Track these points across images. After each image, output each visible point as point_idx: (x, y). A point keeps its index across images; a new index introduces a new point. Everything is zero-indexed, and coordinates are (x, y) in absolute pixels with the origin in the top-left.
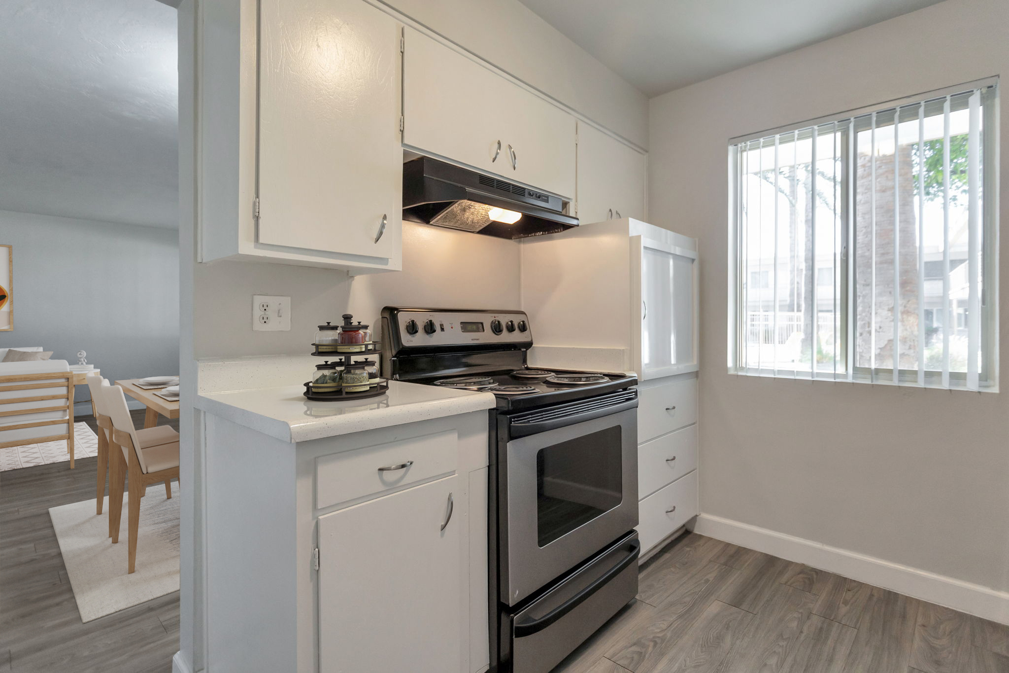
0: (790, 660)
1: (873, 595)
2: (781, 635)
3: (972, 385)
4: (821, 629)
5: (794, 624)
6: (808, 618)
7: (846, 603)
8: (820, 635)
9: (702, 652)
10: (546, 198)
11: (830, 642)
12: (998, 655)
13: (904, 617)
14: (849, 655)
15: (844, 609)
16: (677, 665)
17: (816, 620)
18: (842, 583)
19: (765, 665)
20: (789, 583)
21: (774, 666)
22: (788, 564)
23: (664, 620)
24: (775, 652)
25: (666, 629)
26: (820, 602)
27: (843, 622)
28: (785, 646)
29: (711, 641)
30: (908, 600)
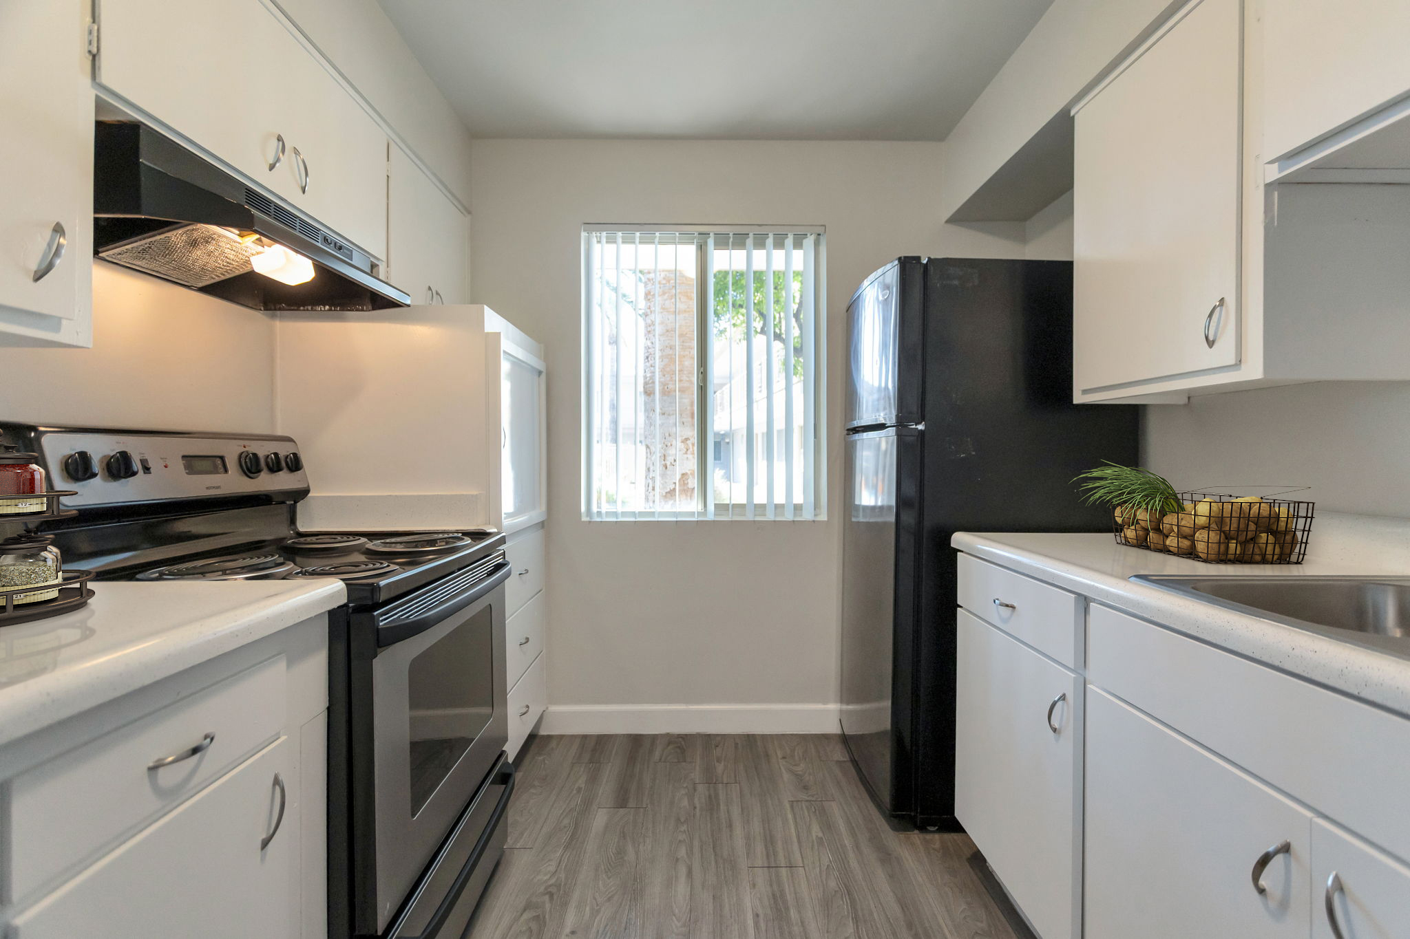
0: (696, 843)
1: (737, 744)
2: (678, 820)
3: (807, 515)
4: (710, 796)
5: (685, 803)
6: (695, 790)
7: (719, 760)
8: (712, 805)
9: (609, 878)
10: (349, 253)
11: (723, 807)
12: (838, 762)
13: (767, 755)
14: (742, 811)
15: (720, 768)
16: (588, 909)
17: (701, 788)
18: (709, 741)
19: (677, 860)
20: (663, 759)
21: (685, 856)
22: (654, 738)
23: (549, 860)
24: (680, 841)
25: (556, 870)
26: (697, 768)
27: (725, 781)
28: (686, 830)
29: (613, 860)
30: (764, 737)
